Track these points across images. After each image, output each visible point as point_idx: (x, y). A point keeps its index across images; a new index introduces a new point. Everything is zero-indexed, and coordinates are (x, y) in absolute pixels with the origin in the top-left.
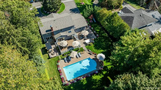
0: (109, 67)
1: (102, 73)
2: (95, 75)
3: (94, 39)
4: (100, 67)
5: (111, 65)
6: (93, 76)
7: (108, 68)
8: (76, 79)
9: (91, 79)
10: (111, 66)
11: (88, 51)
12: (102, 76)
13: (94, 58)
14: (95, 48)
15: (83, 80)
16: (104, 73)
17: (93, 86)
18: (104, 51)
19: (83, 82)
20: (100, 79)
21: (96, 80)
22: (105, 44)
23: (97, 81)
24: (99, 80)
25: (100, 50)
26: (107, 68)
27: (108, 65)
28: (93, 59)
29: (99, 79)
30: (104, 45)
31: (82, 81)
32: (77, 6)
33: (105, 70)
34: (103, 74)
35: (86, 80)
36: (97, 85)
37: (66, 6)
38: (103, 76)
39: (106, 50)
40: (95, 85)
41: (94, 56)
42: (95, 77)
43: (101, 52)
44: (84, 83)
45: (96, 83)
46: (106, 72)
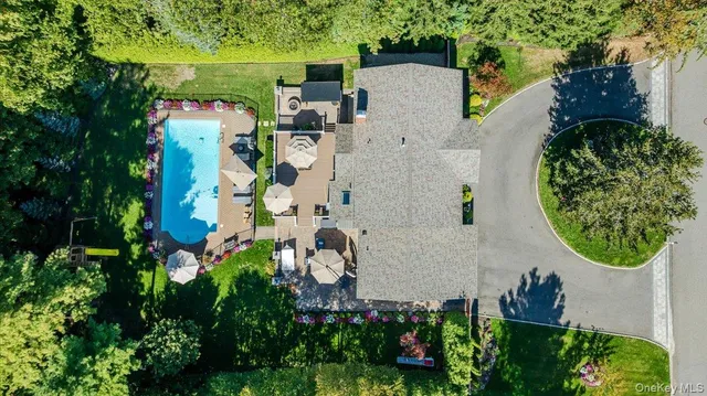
0: (146, 277)
1: (138, 243)
2: (140, 215)
3: (295, 297)
4: (161, 245)
5: (151, 289)
6: (141, 204)
7: (144, 273)
8: (159, 148)
9: (134, 195)
10: (147, 286)
11: (249, 242)
12: (128, 237)
13: (208, 247)
14: (246, 272)
15: (144, 168)
16: (136, 249)
17: (112, 188)
18: (218, 299)
19: (138, 163)
20: (124, 224)
21: (126, 208)
22: (248, 326)
23: (120, 209)
24: (120, 217)
25: (230, 287)
26: (148, 270)
27: (157, 279)
28: (205, 242)
29: (124, 220)
30: (246, 315)
31: (141, 161)
32: (572, 328)
33: (142, 257)
34: (133, 241)
35: (140, 177)
36: (111, 204)
37: (605, 269)
38: (126, 237)
39: (219, 309)
40: (111, 198)
41: (216, 253)
42: (136, 208)
43: (221, 287)
44: (134, 165)
45: (118, 205)
46: (135, 257)
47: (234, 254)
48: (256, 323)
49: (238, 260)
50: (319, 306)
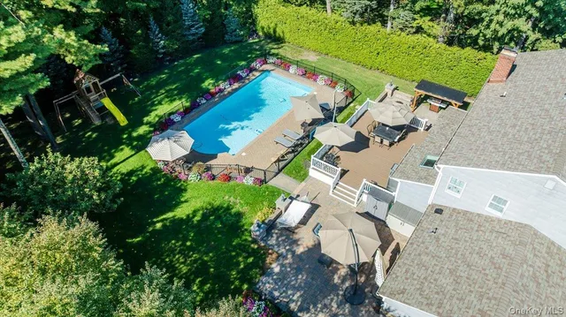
0: (123, 153)
1: (151, 126)
2: (178, 110)
3: (265, 271)
5: (116, 165)
6: (188, 104)
7: (126, 149)
8: (244, 82)
9: (189, 96)
10: (114, 161)
12: (148, 119)
13: (211, 163)
14: (228, 208)
15: (217, 86)
16: (143, 129)
17: (177, 86)
18: (170, 215)
19: (216, 82)
20: (156, 110)
24: (160, 104)
25: (195, 212)
26: (133, 148)
27: (131, 160)
29: (160, 107)
31: (220, 82)
33: (140, 138)
34: (148, 123)
35: (208, 89)
36: (163, 94)
38: (146, 118)
40: (168, 91)
41: (215, 172)
43: (184, 205)
44: (211, 81)
45: (167, 97)
46: (135, 134)
47: (232, 183)
48: (184, 269)
49: (232, 191)
50: (292, 306)
